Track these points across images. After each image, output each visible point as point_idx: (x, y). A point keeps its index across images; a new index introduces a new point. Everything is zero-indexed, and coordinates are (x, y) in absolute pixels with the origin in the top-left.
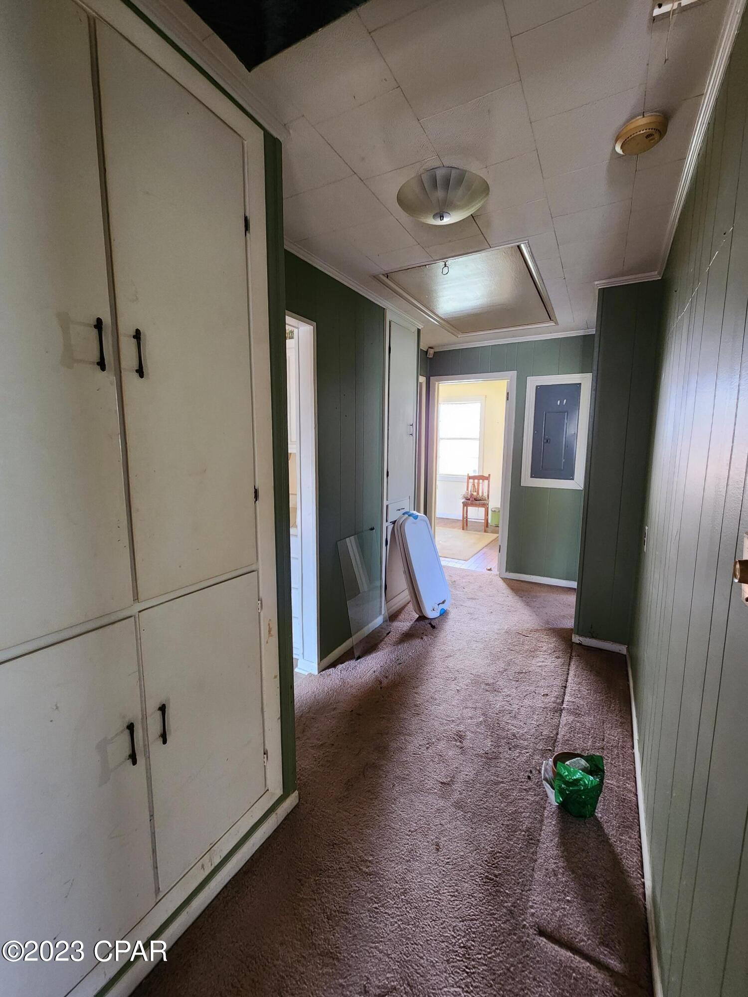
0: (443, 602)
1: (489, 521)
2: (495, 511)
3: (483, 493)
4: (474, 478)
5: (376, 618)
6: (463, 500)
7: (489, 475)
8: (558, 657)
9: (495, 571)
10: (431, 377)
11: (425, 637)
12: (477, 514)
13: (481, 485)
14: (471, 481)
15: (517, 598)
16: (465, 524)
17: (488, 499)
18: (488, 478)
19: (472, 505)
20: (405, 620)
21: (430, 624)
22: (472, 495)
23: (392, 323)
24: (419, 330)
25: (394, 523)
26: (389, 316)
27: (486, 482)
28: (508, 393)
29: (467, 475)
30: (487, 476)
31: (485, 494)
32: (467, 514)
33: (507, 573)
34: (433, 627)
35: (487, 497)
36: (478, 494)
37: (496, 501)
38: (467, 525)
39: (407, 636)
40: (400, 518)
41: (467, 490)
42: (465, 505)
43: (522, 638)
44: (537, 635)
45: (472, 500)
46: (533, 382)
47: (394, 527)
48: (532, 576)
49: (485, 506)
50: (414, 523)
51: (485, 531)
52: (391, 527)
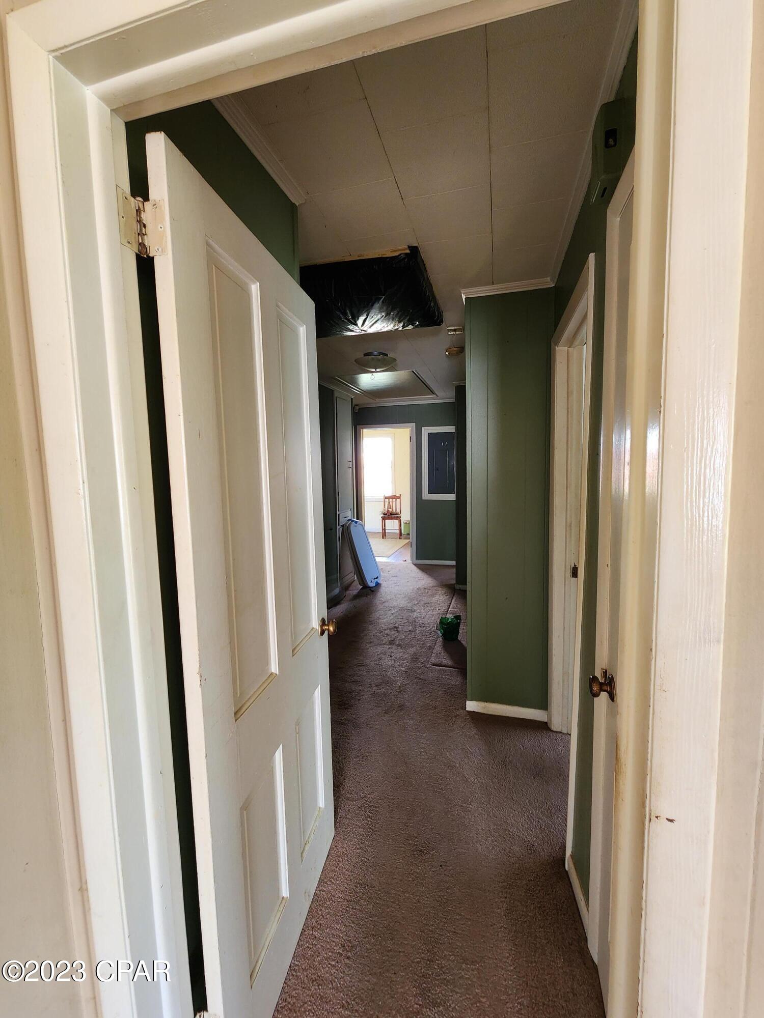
0: (377, 578)
1: (402, 532)
2: (406, 523)
3: (396, 509)
4: (389, 498)
5: (335, 589)
6: (382, 515)
7: (400, 495)
8: (446, 596)
9: (409, 561)
10: (358, 426)
11: (369, 596)
12: (392, 526)
13: (394, 503)
14: (387, 500)
15: (423, 573)
16: (384, 535)
17: (401, 513)
18: (399, 498)
19: (389, 518)
20: (353, 590)
21: (370, 590)
22: (388, 511)
23: (337, 398)
24: (352, 399)
25: (343, 526)
26: (336, 394)
27: (398, 500)
28: (410, 437)
29: (383, 496)
30: (399, 495)
31: (398, 510)
32: (385, 527)
33: (417, 561)
34: (373, 591)
35: (399, 511)
36: (393, 510)
37: (406, 515)
38: (385, 536)
39: (356, 597)
40: (346, 523)
41: (384, 507)
42: (384, 519)
43: (427, 590)
44: (435, 588)
45: (389, 515)
46: (426, 431)
47: (343, 529)
48: (433, 561)
49: (398, 518)
50: (356, 526)
51: (400, 538)
52: (341, 529)
